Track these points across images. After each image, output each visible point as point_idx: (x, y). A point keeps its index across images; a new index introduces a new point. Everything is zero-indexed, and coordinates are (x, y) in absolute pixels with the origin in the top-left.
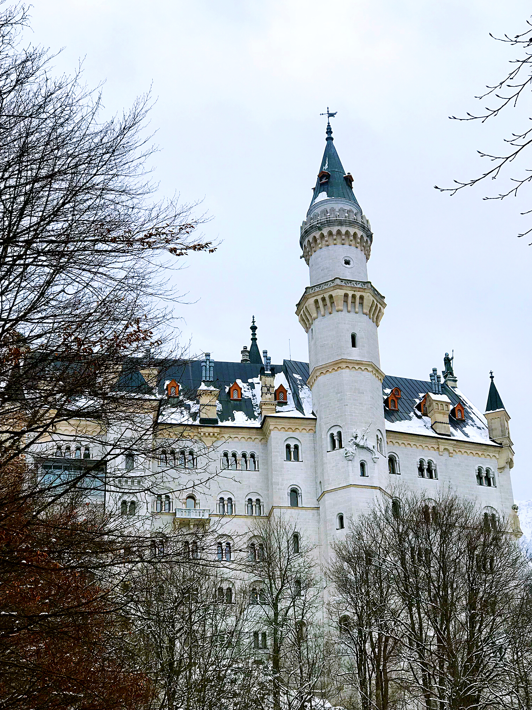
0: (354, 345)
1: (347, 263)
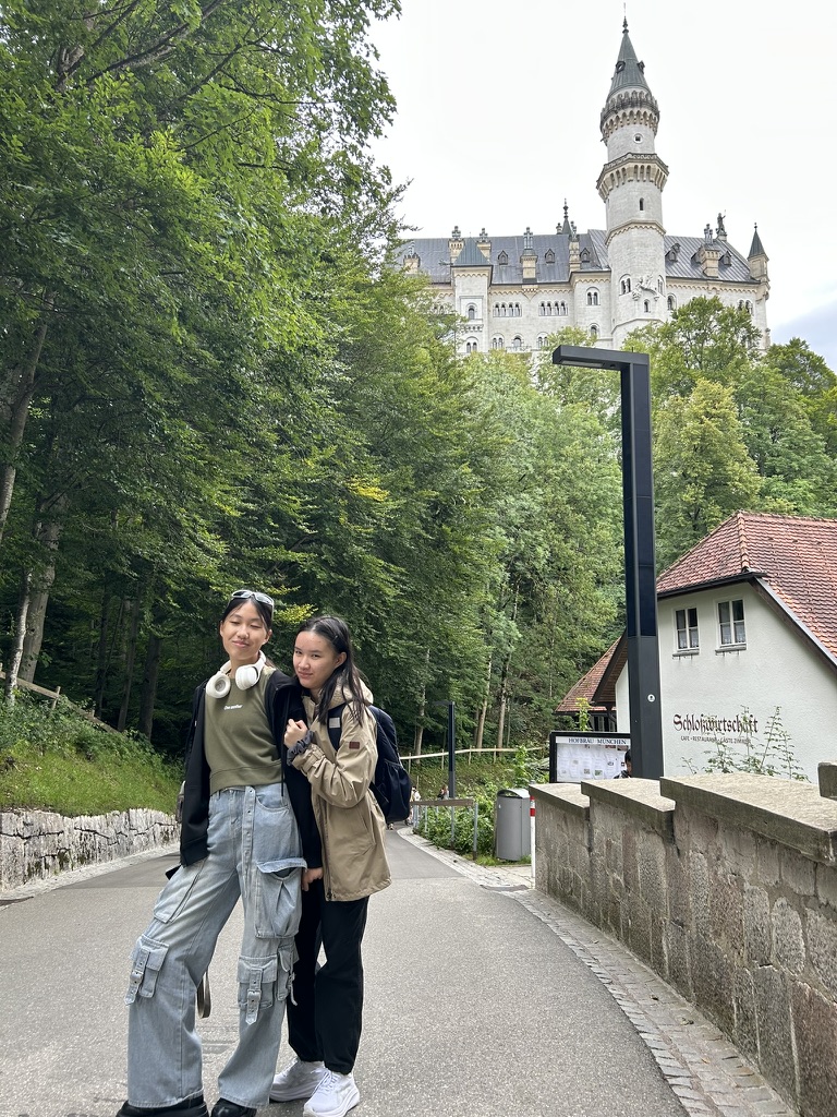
0: (641, 209)
1: (638, 139)
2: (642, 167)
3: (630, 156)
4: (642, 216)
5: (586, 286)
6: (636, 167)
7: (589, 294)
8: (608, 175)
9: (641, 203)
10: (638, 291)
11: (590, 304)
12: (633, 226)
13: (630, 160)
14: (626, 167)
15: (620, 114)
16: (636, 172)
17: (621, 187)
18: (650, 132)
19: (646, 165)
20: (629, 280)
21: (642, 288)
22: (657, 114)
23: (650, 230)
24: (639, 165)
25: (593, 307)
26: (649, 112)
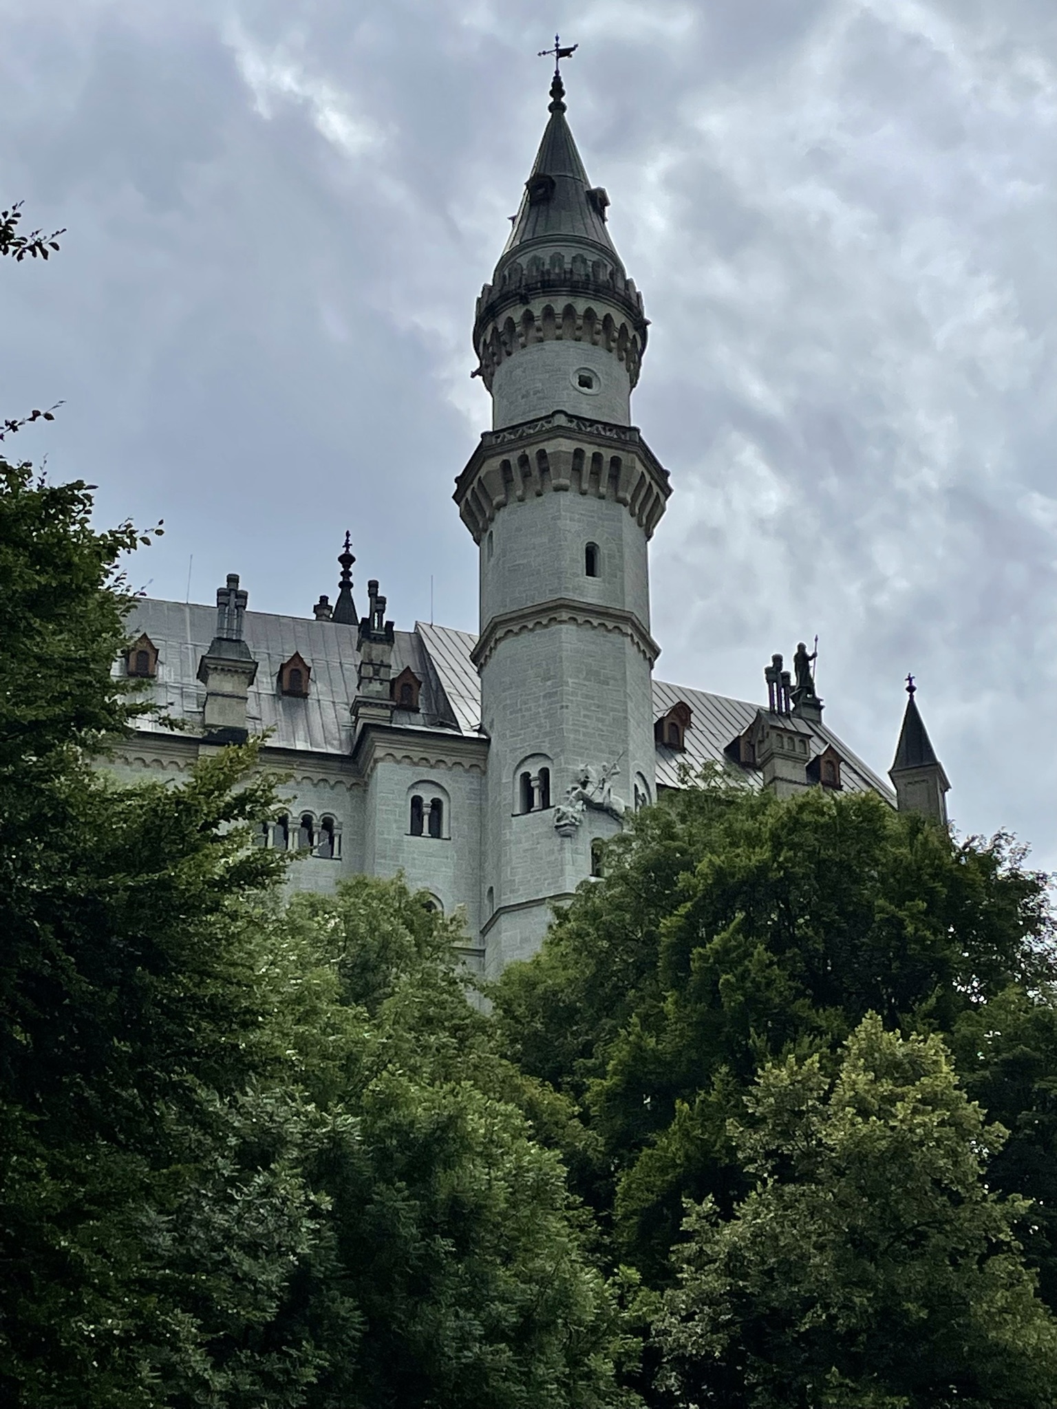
0: (591, 571)
1: (585, 382)
2: (597, 458)
3: (561, 420)
4: (591, 591)
5: (408, 774)
6: (579, 453)
7: (417, 802)
8: (494, 463)
9: (591, 553)
10: (575, 810)
11: (416, 831)
12: (565, 615)
13: (559, 432)
14: (550, 447)
15: (537, 307)
16: (577, 469)
17: (532, 502)
18: (620, 370)
19: (607, 454)
20: (545, 773)
21: (588, 802)
22: (641, 326)
23: (614, 637)
24: (589, 450)
25: (425, 843)
26: (619, 319)
